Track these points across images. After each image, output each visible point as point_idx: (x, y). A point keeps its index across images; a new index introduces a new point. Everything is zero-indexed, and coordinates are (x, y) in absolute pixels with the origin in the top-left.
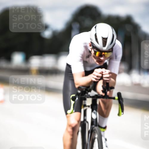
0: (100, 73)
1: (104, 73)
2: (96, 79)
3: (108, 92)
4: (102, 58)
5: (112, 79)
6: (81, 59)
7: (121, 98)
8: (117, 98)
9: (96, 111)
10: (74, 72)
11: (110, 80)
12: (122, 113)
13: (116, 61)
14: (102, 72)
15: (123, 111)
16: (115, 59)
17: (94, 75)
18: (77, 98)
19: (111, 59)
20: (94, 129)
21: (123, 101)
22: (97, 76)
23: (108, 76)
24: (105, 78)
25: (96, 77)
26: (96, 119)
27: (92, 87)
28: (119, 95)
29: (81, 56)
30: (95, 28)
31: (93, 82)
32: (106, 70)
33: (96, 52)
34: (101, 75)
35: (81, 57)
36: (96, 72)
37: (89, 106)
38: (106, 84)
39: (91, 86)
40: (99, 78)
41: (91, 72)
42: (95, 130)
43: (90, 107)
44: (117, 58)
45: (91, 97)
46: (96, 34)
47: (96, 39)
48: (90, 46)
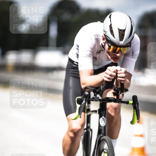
0: (114, 72)
1: (118, 72)
2: (109, 78)
3: (121, 95)
4: (118, 55)
8: (131, 102)
11: (126, 80)
12: (138, 121)
13: (133, 58)
16: (131, 56)
17: (107, 74)
18: (84, 101)
22: (111, 76)
23: (124, 75)
24: (119, 77)
26: (105, 127)
28: (135, 98)
29: (91, 50)
30: (110, 17)
33: (111, 46)
35: (91, 52)
36: (109, 70)
44: (134, 54)
46: (111, 25)
47: (112, 32)
48: (104, 39)
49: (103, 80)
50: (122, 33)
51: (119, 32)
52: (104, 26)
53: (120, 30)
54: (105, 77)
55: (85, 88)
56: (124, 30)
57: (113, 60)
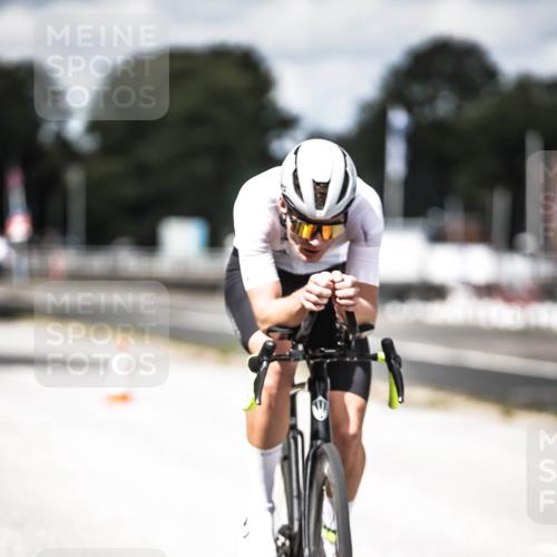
4: (315, 242)
6: (266, 248)
7: (392, 356)
10: (248, 284)
12: (400, 399)
13: (368, 246)
16: (363, 243)
24: (341, 298)
29: (264, 237)
31: (307, 314)
48: (283, 205)
57: (306, 255)
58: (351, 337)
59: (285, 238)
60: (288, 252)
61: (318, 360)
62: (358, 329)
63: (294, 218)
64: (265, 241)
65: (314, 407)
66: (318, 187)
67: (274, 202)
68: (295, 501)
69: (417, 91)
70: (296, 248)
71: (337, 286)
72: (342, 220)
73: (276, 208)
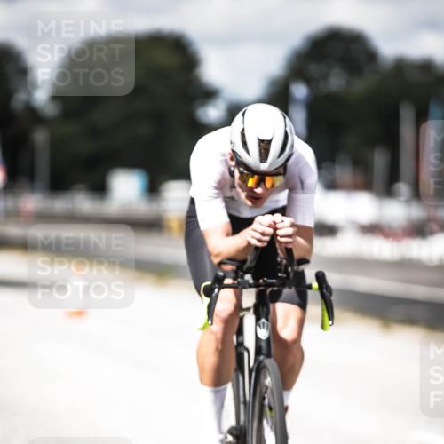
0: (270, 226)
2: (260, 241)
4: (259, 191)
5: (300, 240)
6: (217, 194)
7: (324, 286)
8: (315, 285)
9: (267, 319)
12: (330, 323)
13: (304, 193)
14: (275, 223)
15: (331, 316)
16: (300, 191)
17: (255, 231)
18: (216, 290)
19: (292, 190)
20: (262, 365)
21: (331, 293)
22: (263, 234)
24: (281, 237)
25: (259, 236)
26: (268, 340)
27: (251, 262)
28: (320, 277)
29: (215, 185)
30: (243, 115)
32: (284, 218)
34: (270, 231)
36: (260, 223)
37: (248, 309)
38: (284, 250)
39: (249, 258)
40: (267, 238)
41: (248, 222)
42: (265, 367)
43: (252, 311)
44: (305, 186)
45: (250, 286)
46: (243, 130)
47: (244, 143)
48: (232, 159)
49: (249, 244)
50: (265, 146)
51: (260, 145)
52: (231, 134)
53: (261, 141)
54: (253, 237)
55: (221, 263)
56: (269, 142)
57: (251, 201)
58: (290, 269)
59: (233, 187)
60: (236, 198)
61: (262, 288)
62: (295, 263)
63: (242, 169)
64: (216, 188)
65: (258, 328)
66: (262, 144)
67: (224, 155)
68: (242, 407)
69: (314, 69)
70: (243, 195)
71: (278, 226)
72: (282, 172)
73: (226, 161)
